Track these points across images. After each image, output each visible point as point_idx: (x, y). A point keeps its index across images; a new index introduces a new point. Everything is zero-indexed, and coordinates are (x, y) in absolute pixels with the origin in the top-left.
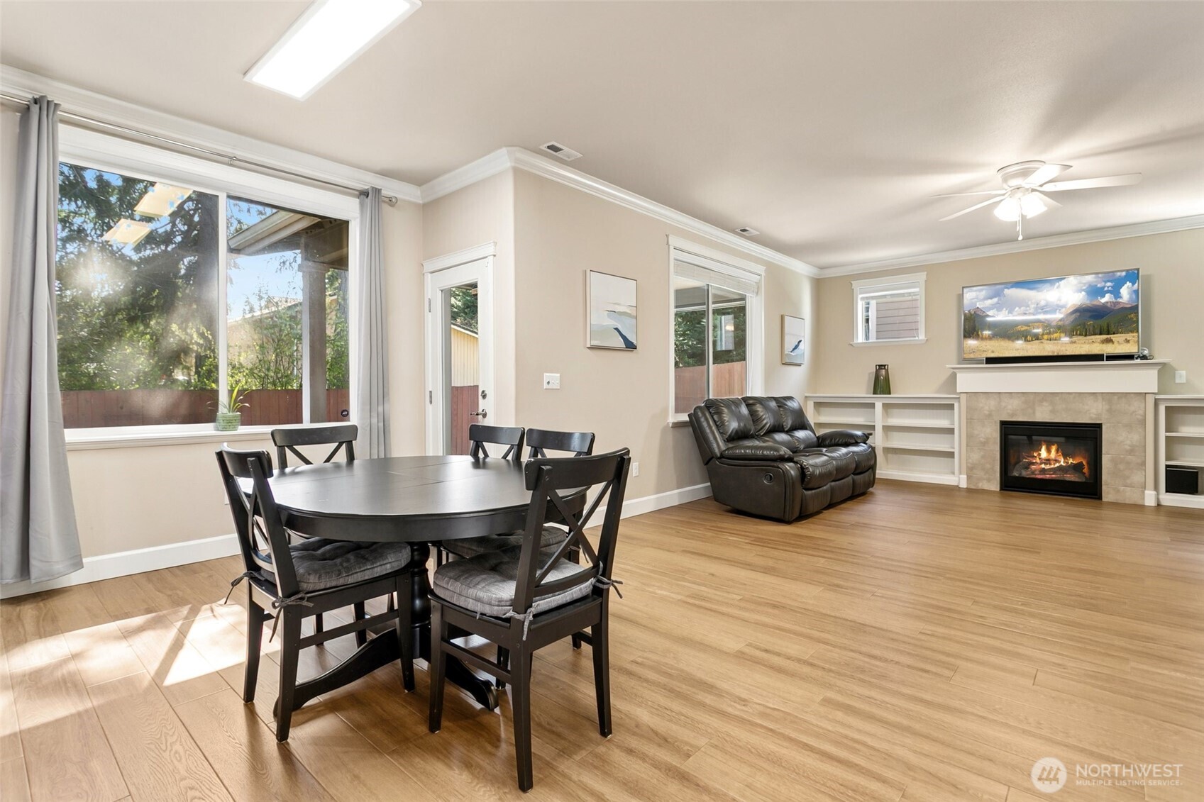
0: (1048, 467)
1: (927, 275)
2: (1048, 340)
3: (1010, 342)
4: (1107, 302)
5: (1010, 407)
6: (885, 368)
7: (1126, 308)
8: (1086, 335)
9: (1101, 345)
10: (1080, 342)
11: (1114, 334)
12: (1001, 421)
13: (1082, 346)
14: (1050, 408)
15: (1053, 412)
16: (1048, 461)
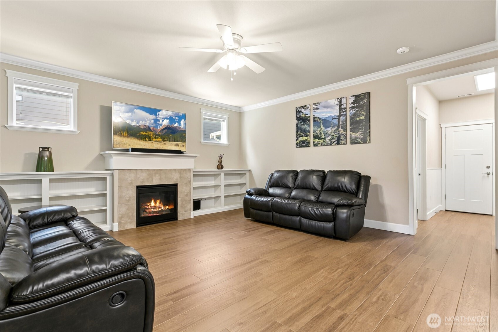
0: (155, 210)
1: (79, 86)
2: (155, 141)
3: (138, 140)
4: (176, 127)
5: (142, 178)
6: (48, 151)
7: (182, 130)
8: (169, 141)
9: (175, 147)
10: (168, 144)
11: (179, 142)
12: (137, 186)
13: (168, 146)
14: (159, 177)
15: (160, 179)
16: (155, 207)
